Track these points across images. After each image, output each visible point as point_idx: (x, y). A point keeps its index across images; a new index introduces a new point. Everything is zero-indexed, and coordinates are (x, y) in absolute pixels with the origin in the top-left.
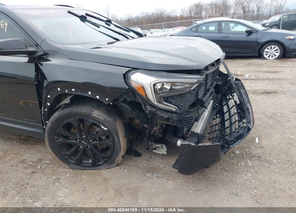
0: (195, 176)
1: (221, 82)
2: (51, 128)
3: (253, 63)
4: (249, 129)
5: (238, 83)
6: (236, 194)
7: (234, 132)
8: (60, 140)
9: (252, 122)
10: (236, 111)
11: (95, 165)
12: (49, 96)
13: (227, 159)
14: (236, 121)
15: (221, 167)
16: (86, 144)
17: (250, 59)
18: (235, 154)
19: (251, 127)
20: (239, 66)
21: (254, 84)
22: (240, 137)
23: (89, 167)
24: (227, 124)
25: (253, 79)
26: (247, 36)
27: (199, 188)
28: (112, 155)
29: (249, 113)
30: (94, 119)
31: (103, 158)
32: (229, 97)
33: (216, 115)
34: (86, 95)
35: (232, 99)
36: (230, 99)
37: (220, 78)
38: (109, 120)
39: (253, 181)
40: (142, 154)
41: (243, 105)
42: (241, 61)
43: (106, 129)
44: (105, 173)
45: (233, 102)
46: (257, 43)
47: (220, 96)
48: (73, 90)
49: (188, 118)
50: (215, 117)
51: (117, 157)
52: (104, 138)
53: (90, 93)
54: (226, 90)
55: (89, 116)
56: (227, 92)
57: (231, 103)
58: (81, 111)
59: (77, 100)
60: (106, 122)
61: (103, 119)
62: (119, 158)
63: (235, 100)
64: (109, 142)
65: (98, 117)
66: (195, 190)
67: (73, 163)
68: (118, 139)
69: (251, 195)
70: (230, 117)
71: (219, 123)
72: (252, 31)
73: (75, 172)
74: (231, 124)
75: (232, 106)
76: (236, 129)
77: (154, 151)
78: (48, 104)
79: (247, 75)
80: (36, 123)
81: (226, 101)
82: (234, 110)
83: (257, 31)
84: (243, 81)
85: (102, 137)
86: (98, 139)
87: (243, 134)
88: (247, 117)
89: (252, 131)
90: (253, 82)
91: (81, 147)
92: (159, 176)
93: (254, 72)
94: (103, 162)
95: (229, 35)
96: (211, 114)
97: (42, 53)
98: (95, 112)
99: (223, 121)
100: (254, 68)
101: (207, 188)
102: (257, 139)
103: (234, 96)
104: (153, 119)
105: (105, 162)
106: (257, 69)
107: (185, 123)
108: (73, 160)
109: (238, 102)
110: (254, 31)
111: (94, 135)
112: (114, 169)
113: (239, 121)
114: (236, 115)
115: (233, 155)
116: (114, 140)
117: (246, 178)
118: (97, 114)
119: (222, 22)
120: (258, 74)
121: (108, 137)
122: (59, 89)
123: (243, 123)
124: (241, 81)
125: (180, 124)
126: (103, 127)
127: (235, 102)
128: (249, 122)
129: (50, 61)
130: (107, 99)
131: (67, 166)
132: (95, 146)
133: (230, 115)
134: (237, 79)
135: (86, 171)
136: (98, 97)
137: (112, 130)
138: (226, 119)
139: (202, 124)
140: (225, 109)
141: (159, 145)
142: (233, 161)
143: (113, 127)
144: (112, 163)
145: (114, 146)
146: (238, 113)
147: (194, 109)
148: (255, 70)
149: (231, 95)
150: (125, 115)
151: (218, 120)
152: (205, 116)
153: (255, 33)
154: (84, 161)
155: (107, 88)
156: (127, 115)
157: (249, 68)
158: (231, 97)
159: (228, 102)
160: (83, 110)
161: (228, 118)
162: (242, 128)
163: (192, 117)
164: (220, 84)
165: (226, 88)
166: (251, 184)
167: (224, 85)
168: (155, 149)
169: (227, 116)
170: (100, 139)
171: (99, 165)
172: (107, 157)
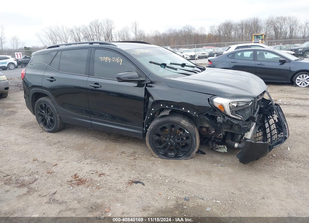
0: (246, 167)
1: (263, 105)
2: (152, 130)
3: (285, 89)
4: (286, 138)
5: (277, 107)
6: (275, 177)
7: (274, 141)
8: (157, 138)
9: (287, 134)
10: (275, 127)
11: (176, 157)
12: (153, 109)
13: (267, 159)
14: (275, 134)
15: (263, 163)
16: (173, 141)
17: (283, 86)
18: (273, 156)
19: (287, 137)
20: (272, 91)
21: (286, 108)
22: (280, 143)
23: (173, 157)
24: (269, 135)
25: (286, 105)
26: (280, 65)
27: (250, 173)
28: (189, 150)
29: (286, 128)
30: (181, 126)
31: (183, 152)
32: (270, 117)
33: (259, 130)
34: (181, 110)
35: (272, 119)
36: (270, 118)
37: (262, 103)
38: (191, 127)
39: (286, 171)
40: (206, 153)
41: (281, 123)
42: (274, 87)
43: (188, 133)
44: (184, 162)
45: (273, 120)
46: (290, 71)
47: (262, 116)
48: (172, 106)
49: (245, 127)
50: (258, 131)
51: (193, 152)
52: (185, 138)
53: (183, 109)
54: (267, 112)
55: (179, 124)
56: (268, 113)
57: (271, 121)
58: (174, 120)
59: (173, 112)
60: (189, 128)
61: (187, 126)
62: (194, 153)
63: (275, 119)
64: (188, 141)
65: (185, 124)
66: (248, 174)
67: (162, 154)
68: (195, 140)
69: (285, 178)
70: (271, 131)
71: (261, 136)
72: (285, 60)
73: (163, 160)
74: (271, 136)
75: (272, 123)
76: (275, 139)
77: (217, 150)
78: (151, 114)
79: (280, 101)
80: (139, 126)
81: (267, 120)
82: (273, 127)
83: (290, 61)
84: (281, 106)
85: (183, 138)
86: (180, 139)
87: (282, 141)
88: (284, 131)
89: (287, 140)
90: (286, 107)
91: (169, 143)
92: (222, 165)
93: (287, 98)
94: (182, 155)
95: (263, 63)
96: (255, 128)
97: (150, 82)
98: (183, 121)
99: (265, 134)
100: (287, 94)
101: (255, 173)
102: (289, 148)
103: (274, 116)
104: (221, 128)
105: (184, 155)
106: (289, 95)
107: (243, 131)
108: (161, 152)
109: (277, 121)
110: (287, 61)
111: (179, 136)
112: (189, 160)
113: (278, 134)
114: (275, 129)
115: (271, 157)
116: (192, 140)
117: (281, 169)
118: (184, 122)
119: (257, 51)
120: (290, 100)
121: (187, 138)
122: (161, 105)
123: (281, 135)
124: (279, 106)
125: (240, 131)
126: (186, 131)
127: (275, 121)
128: (286, 134)
129: (155, 87)
130: (195, 113)
131: (157, 156)
132: (178, 143)
133: (270, 130)
134: (276, 104)
135: (171, 160)
136: (189, 111)
137: (192, 133)
138: (267, 133)
139: (251, 134)
140: (267, 125)
141: (222, 146)
142: (272, 160)
143: (193, 131)
144: (188, 156)
145: (192, 144)
146: (277, 129)
147: (248, 122)
148: (287, 96)
149: (272, 116)
150: (198, 124)
151: (261, 134)
152: (252, 129)
153: (288, 62)
154: (169, 154)
155: (197, 106)
156: (199, 124)
157: (282, 94)
158: (271, 117)
159: (269, 120)
160: (176, 119)
161: (269, 131)
162: (280, 138)
163: (247, 127)
164: (262, 107)
165: (267, 110)
166: (284, 172)
167: (266, 108)
168: (217, 149)
169: (268, 130)
170: (182, 139)
171: (179, 157)
172: (186, 152)
